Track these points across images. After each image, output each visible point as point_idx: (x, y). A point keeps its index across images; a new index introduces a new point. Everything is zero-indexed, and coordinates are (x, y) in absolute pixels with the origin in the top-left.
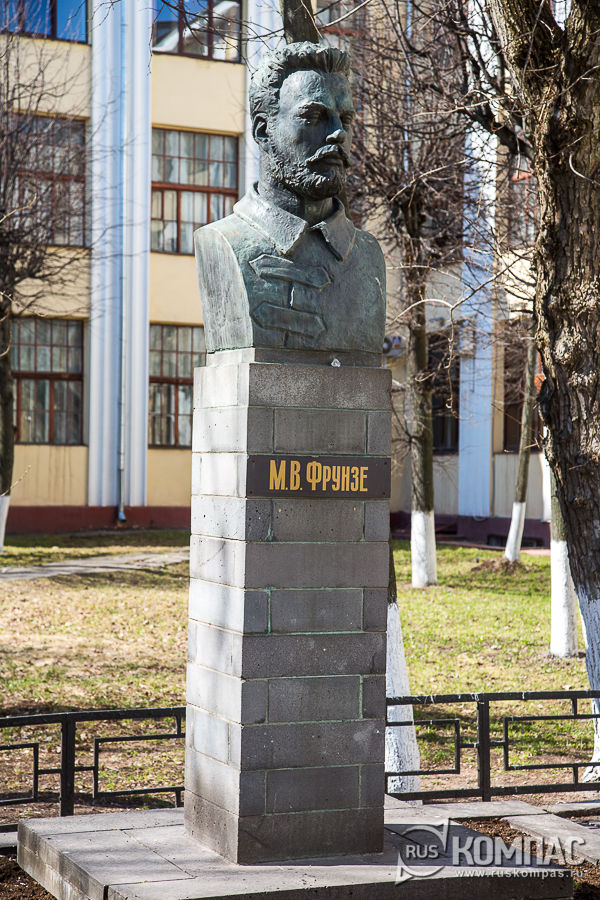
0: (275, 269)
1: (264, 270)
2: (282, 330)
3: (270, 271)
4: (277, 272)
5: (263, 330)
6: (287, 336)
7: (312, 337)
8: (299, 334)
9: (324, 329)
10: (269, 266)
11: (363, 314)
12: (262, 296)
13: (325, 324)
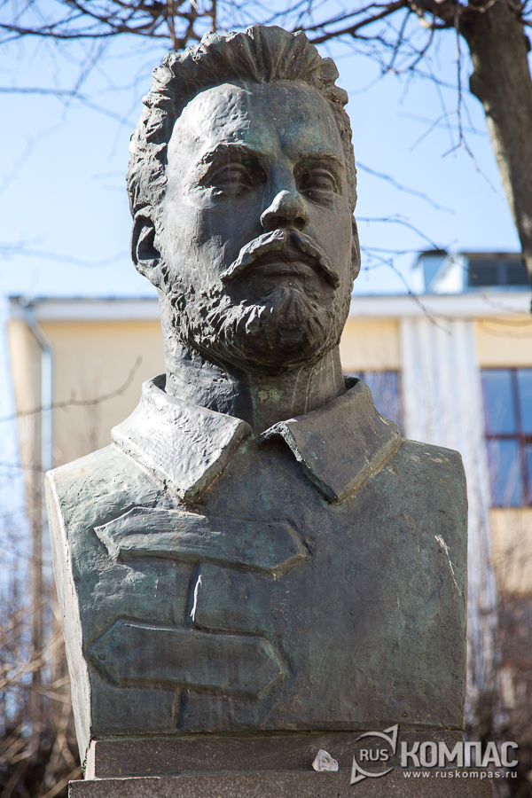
0: (156, 538)
1: (128, 543)
2: (168, 685)
3: (144, 542)
4: (159, 543)
5: (117, 690)
6: (183, 701)
7: (251, 697)
8: (214, 691)
9: (284, 671)
10: (144, 531)
11: (396, 627)
12: (118, 604)
13: (286, 658)
